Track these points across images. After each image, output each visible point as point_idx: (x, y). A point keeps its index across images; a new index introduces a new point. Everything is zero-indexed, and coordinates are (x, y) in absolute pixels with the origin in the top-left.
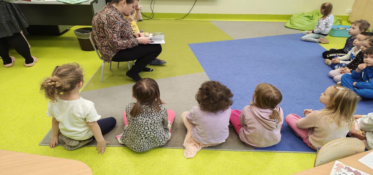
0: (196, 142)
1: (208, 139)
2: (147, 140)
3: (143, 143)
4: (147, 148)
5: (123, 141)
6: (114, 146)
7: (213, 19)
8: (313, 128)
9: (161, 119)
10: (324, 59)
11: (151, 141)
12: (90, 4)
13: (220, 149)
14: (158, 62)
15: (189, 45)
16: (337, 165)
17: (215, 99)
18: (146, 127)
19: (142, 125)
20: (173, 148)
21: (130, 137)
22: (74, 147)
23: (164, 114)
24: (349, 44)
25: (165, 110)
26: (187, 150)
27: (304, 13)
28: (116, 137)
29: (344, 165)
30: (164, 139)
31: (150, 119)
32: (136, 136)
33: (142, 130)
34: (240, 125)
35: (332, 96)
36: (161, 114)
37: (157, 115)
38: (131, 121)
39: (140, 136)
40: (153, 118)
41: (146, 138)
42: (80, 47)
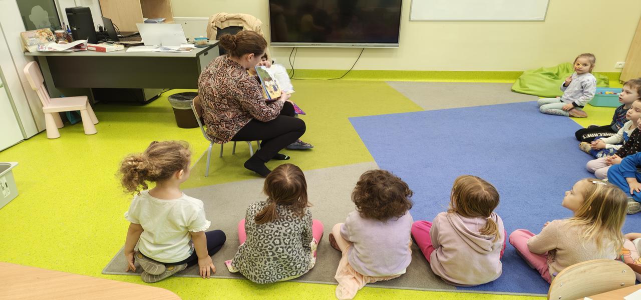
0: (357, 272)
1: (375, 267)
2: (277, 263)
3: (270, 267)
4: (276, 277)
5: (235, 266)
6: (221, 277)
7: (391, 78)
8: (554, 250)
9: (301, 228)
10: (578, 142)
11: (282, 266)
12: (195, 56)
13: (398, 286)
14: (300, 146)
15: (350, 119)
17: (382, 198)
18: (277, 240)
19: (271, 235)
20: (319, 282)
21: (250, 256)
22: (157, 276)
23: (306, 220)
24: (620, 117)
25: (308, 213)
26: (342, 286)
27: (542, 68)
28: (225, 263)
30: (303, 263)
31: (283, 226)
32: (258, 256)
33: (270, 245)
34: (432, 246)
35: (586, 196)
36: (303, 220)
37: (295, 221)
38: (254, 229)
39: (266, 254)
40: (288, 226)
41: (275, 259)
42: (176, 123)
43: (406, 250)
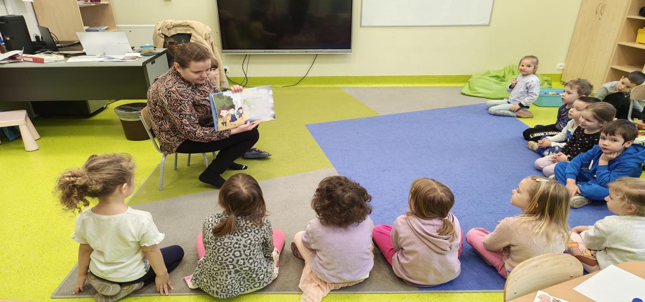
0: (320, 280)
1: (339, 273)
2: (239, 275)
3: (232, 281)
4: (238, 290)
5: (195, 282)
6: (180, 294)
7: (346, 84)
8: (509, 247)
9: (261, 238)
11: (244, 278)
12: (141, 65)
13: (362, 291)
14: (257, 154)
15: (307, 126)
16: (541, 297)
17: (341, 204)
18: (237, 252)
19: (230, 247)
20: (283, 292)
21: (210, 271)
22: (112, 297)
23: (266, 230)
24: (563, 116)
25: (268, 223)
26: (306, 295)
27: (489, 71)
28: (184, 280)
29: (551, 297)
30: (266, 274)
31: (243, 237)
32: (219, 270)
33: (230, 258)
34: (393, 249)
35: (532, 194)
36: (262, 230)
37: (254, 231)
38: (212, 242)
39: (227, 268)
40: (248, 237)
41: (236, 272)
42: (124, 135)
43: (368, 254)
